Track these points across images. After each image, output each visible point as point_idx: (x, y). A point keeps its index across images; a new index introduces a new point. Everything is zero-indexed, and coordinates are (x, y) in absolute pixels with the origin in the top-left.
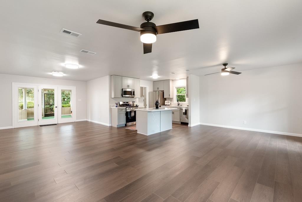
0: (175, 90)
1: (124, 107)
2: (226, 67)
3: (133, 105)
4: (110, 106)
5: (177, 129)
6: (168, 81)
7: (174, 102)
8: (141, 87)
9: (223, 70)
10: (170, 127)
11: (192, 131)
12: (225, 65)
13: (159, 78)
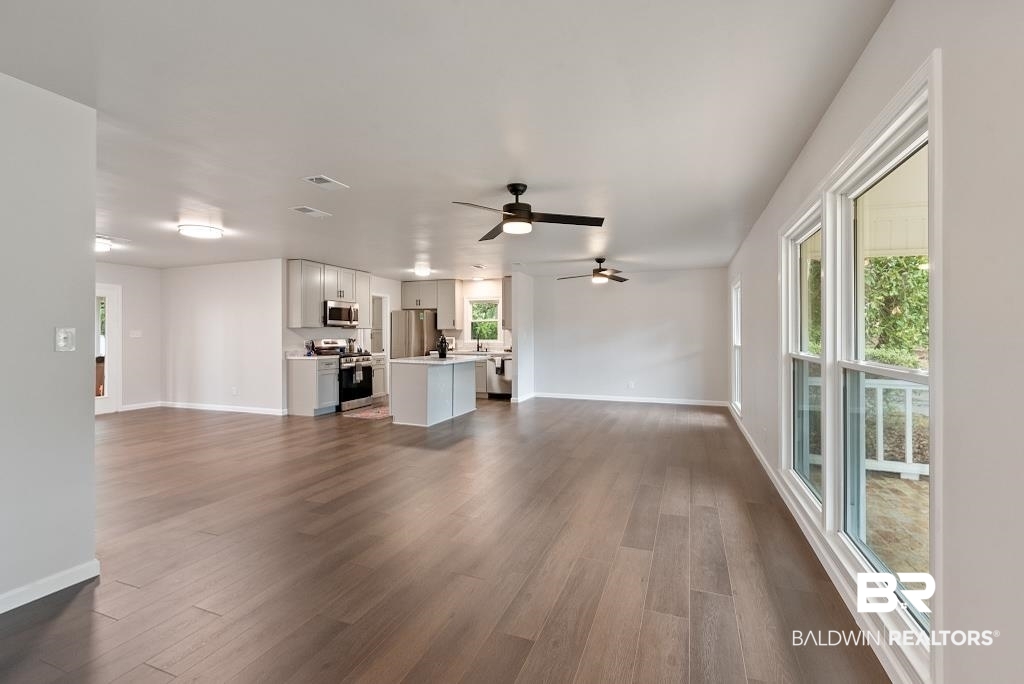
0: (469, 309)
1: (334, 357)
2: (603, 265)
3: (351, 349)
4: (285, 354)
5: (487, 408)
6: (450, 283)
7: (466, 341)
8: (374, 299)
9: (597, 272)
10: (470, 406)
11: (522, 411)
12: (600, 261)
13: (431, 274)
